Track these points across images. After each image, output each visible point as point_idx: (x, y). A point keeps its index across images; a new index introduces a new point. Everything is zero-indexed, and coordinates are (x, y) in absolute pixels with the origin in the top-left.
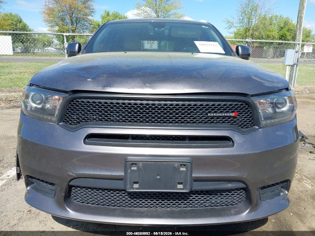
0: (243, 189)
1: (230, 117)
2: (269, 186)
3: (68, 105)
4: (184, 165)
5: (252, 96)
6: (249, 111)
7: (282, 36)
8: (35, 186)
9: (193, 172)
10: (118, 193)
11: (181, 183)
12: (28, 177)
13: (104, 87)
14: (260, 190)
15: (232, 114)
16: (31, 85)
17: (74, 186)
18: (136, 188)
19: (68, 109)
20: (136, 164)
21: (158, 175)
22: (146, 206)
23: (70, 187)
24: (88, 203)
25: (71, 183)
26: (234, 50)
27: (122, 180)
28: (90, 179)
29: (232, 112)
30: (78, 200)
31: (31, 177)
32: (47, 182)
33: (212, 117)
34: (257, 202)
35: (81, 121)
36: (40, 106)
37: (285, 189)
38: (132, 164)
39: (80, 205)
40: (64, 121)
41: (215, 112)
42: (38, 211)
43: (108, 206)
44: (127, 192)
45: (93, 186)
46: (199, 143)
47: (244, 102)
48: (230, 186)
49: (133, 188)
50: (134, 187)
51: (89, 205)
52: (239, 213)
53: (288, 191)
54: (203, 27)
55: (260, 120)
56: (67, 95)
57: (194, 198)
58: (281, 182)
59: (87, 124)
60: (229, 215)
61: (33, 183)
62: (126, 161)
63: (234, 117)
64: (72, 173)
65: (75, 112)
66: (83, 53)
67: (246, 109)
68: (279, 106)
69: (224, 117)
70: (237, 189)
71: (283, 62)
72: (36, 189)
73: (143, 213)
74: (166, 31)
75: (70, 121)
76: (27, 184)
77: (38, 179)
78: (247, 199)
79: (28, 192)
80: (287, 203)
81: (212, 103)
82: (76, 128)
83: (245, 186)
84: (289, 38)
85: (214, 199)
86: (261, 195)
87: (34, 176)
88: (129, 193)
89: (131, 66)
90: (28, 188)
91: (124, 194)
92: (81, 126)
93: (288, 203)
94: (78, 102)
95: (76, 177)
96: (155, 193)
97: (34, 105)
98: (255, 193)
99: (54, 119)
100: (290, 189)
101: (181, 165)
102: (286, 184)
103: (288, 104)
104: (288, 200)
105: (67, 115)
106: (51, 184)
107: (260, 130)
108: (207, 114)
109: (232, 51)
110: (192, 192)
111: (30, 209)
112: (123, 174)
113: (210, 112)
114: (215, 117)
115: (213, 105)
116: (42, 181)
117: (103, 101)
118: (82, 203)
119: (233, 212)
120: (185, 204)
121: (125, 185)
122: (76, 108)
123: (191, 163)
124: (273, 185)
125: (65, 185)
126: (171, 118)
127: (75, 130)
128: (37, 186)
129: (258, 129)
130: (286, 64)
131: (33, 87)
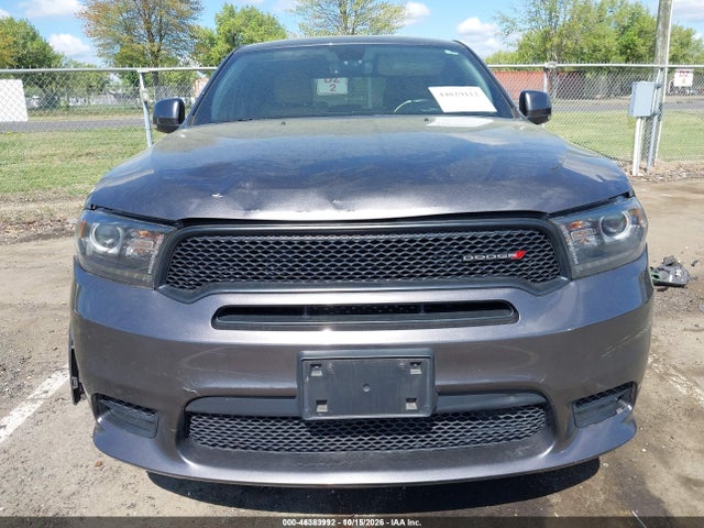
0: (540, 406)
1: (508, 261)
2: (593, 398)
3: (175, 249)
4: (419, 364)
5: (554, 215)
6: (547, 246)
7: (627, 47)
8: (113, 415)
9: (437, 377)
10: (284, 425)
11: (414, 400)
12: (97, 398)
13: (249, 209)
14: (575, 407)
15: (513, 255)
16: (93, 207)
17: (195, 414)
18: (322, 412)
19: (175, 258)
20: (320, 365)
21: (366, 385)
22: (344, 447)
23: (187, 417)
24: (224, 446)
25: (188, 409)
26: (516, 103)
27: (294, 397)
28: (227, 399)
29: (512, 251)
30: (205, 440)
31: (104, 397)
32: (138, 407)
33: (472, 264)
34: (568, 430)
35: (204, 281)
36: (114, 251)
37: (626, 400)
38: (313, 366)
39: (209, 450)
40: (168, 282)
41: (478, 252)
42: (118, 463)
43: (266, 450)
44: (303, 421)
45: (234, 412)
46: (446, 317)
47: (536, 228)
48: (512, 400)
49: (317, 414)
50: (318, 410)
51: (227, 449)
52: (532, 453)
53: (633, 404)
54: (448, 52)
55: (571, 263)
56: (172, 228)
57: (440, 429)
58: (619, 388)
59: (216, 287)
60: (511, 459)
61: (109, 409)
62: (301, 361)
63: (518, 261)
64: (191, 388)
65: (190, 263)
66: (189, 125)
67: (540, 243)
68: (611, 230)
69: (496, 262)
70: (529, 407)
71: (629, 107)
72: (114, 421)
73: (337, 462)
74: (368, 66)
75: (181, 282)
76: (97, 413)
77: (121, 402)
78: (549, 425)
79: (99, 428)
80: (631, 427)
81: (469, 235)
82: (195, 295)
83: (542, 400)
84: (642, 50)
85: (481, 428)
86: (576, 416)
87: (110, 395)
88: (308, 424)
89: (299, 160)
90: (100, 420)
91: (297, 424)
92: (203, 292)
93: (633, 430)
94: (196, 242)
95: (199, 395)
96: (360, 422)
97: (101, 249)
98: (564, 413)
99: (148, 278)
100: (637, 401)
101: (412, 364)
102: (628, 390)
103: (629, 226)
104: (633, 422)
105: (175, 270)
106: (147, 410)
107: (572, 284)
108: (461, 257)
109: (512, 106)
110: (436, 417)
111: (100, 459)
112: (294, 385)
113: (466, 253)
114: (478, 261)
115: (472, 238)
116: (129, 405)
117: (246, 239)
118: (213, 445)
119: (520, 453)
120: (423, 441)
121: (301, 407)
122: (191, 255)
123: (432, 358)
124: (602, 395)
125: (177, 413)
126: (387, 269)
127: (192, 299)
128: (118, 416)
129: (567, 283)
130: (635, 115)
131: (99, 213)
